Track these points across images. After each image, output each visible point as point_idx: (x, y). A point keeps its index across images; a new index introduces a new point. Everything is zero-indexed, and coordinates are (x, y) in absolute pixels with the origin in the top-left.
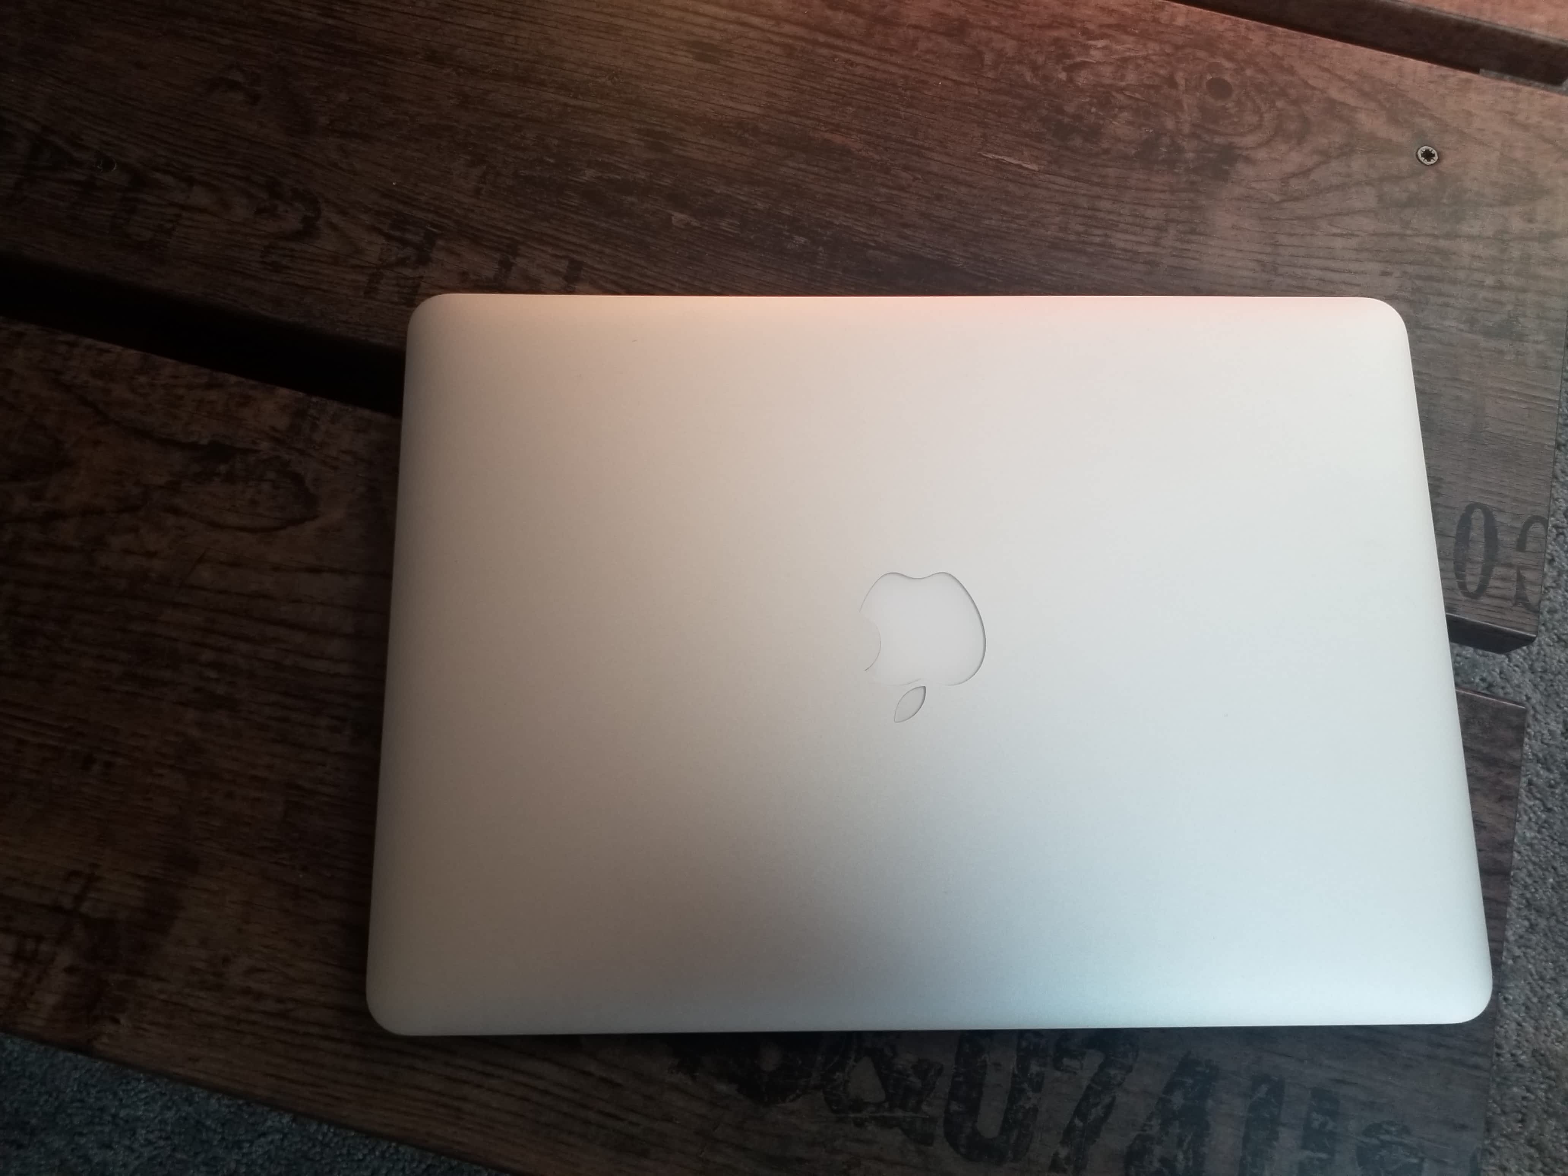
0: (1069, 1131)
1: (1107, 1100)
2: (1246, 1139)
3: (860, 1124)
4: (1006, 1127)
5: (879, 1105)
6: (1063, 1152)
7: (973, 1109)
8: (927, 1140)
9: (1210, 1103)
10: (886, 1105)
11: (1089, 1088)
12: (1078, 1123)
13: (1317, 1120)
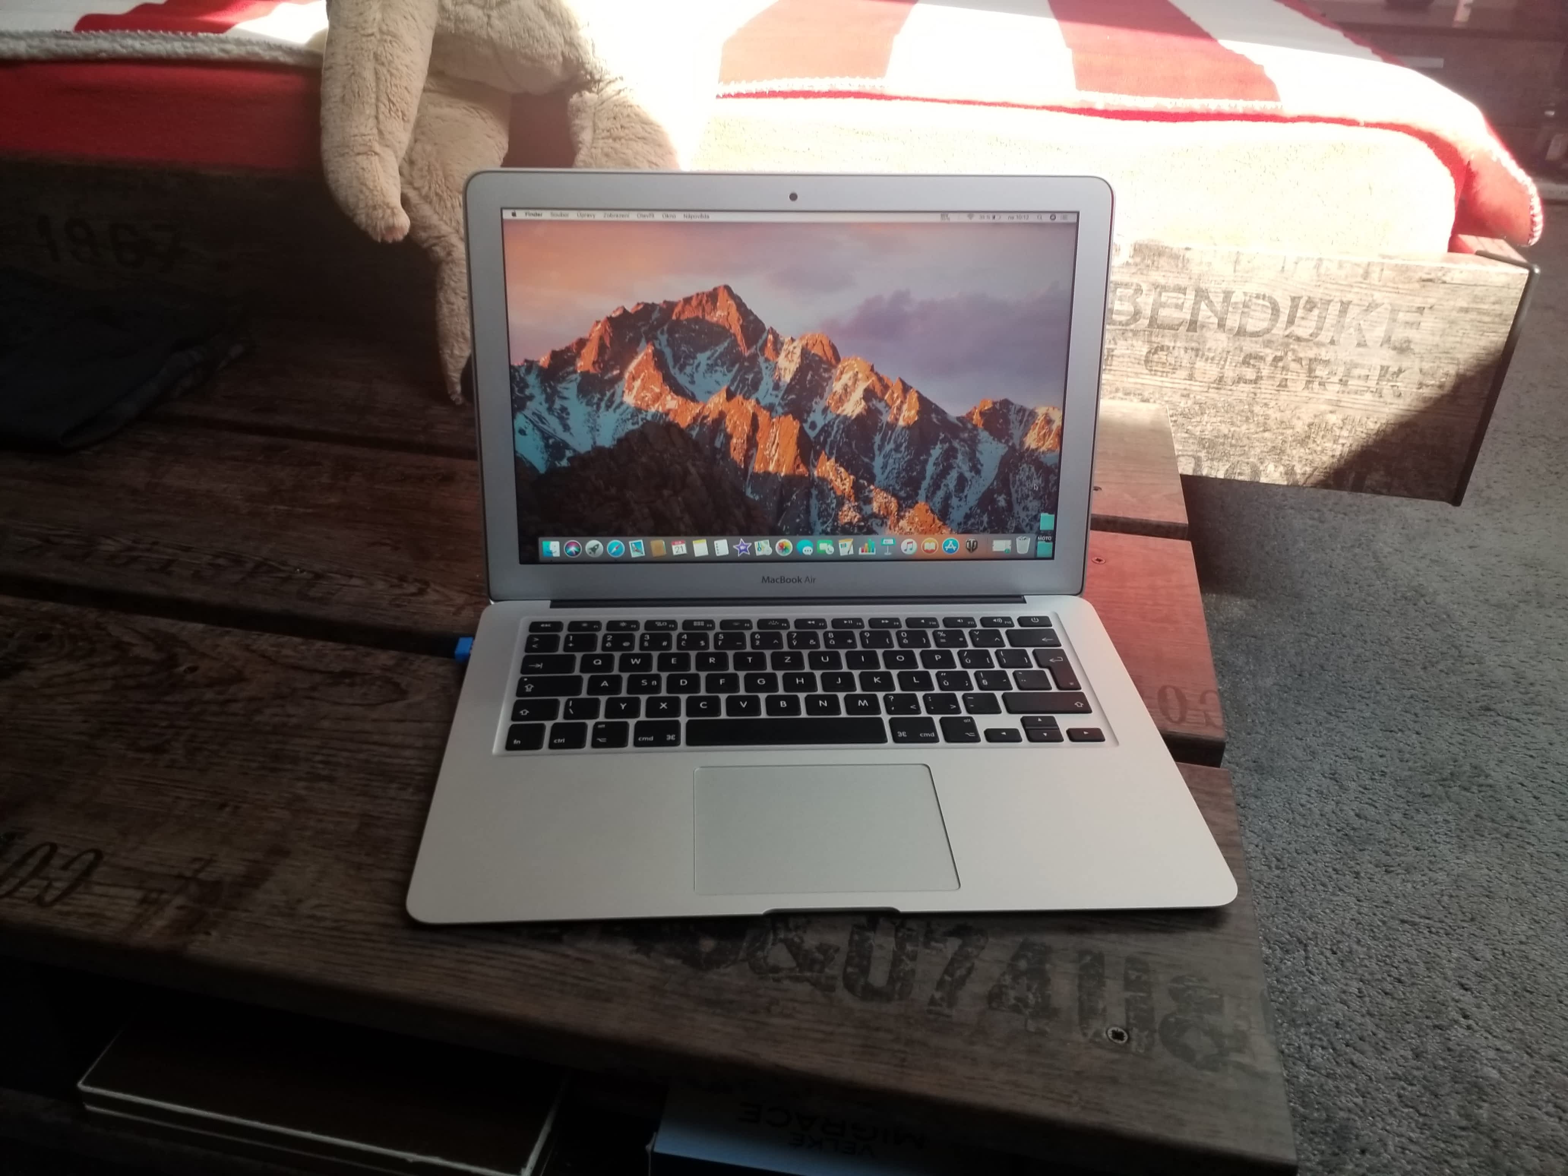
0: (940, 984)
1: (968, 965)
2: (1080, 987)
3: (777, 980)
4: (892, 980)
5: (791, 970)
6: (938, 995)
7: (865, 971)
8: (832, 989)
9: (1048, 966)
10: (798, 969)
11: (952, 959)
12: (948, 978)
13: (1133, 975)
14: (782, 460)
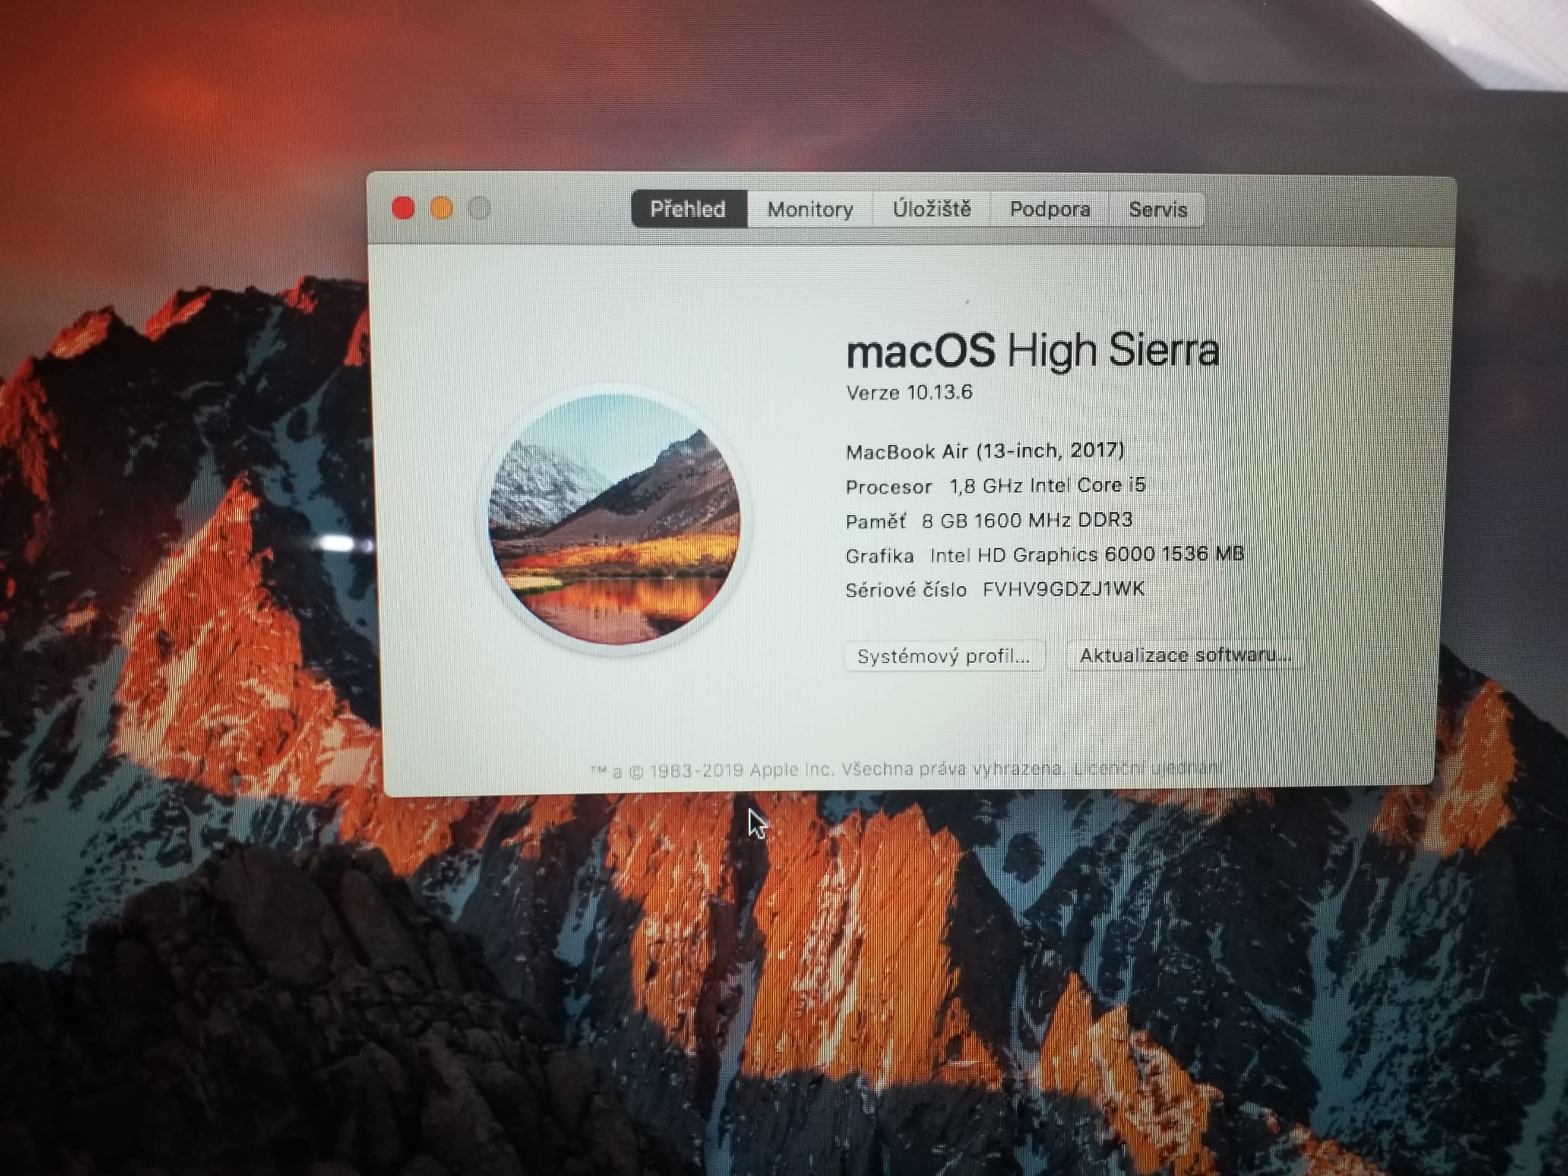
14: (878, 1017)
